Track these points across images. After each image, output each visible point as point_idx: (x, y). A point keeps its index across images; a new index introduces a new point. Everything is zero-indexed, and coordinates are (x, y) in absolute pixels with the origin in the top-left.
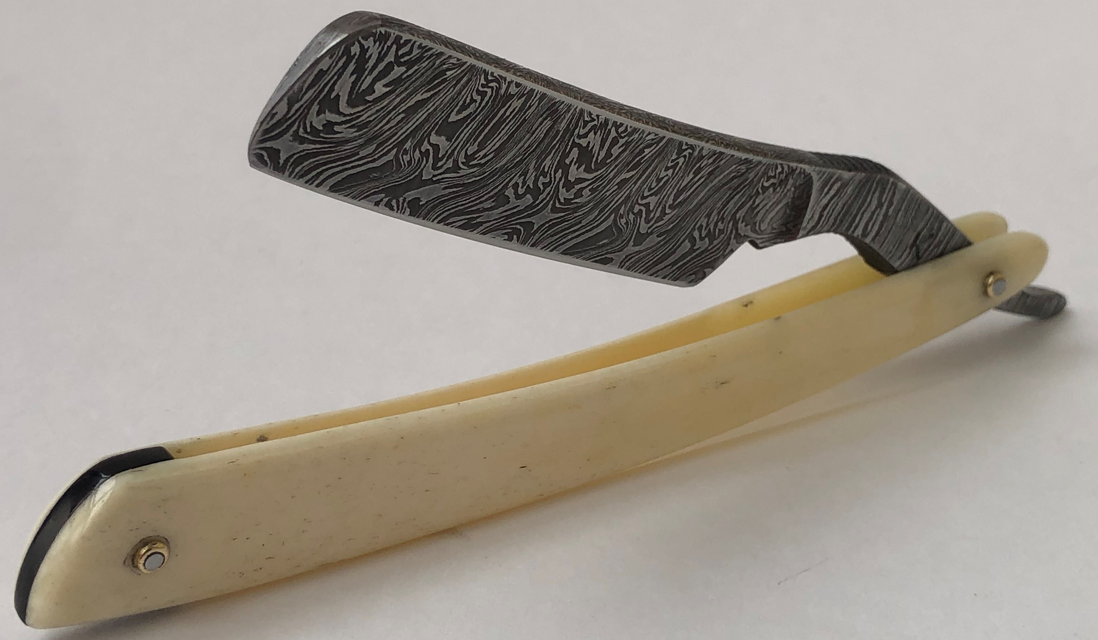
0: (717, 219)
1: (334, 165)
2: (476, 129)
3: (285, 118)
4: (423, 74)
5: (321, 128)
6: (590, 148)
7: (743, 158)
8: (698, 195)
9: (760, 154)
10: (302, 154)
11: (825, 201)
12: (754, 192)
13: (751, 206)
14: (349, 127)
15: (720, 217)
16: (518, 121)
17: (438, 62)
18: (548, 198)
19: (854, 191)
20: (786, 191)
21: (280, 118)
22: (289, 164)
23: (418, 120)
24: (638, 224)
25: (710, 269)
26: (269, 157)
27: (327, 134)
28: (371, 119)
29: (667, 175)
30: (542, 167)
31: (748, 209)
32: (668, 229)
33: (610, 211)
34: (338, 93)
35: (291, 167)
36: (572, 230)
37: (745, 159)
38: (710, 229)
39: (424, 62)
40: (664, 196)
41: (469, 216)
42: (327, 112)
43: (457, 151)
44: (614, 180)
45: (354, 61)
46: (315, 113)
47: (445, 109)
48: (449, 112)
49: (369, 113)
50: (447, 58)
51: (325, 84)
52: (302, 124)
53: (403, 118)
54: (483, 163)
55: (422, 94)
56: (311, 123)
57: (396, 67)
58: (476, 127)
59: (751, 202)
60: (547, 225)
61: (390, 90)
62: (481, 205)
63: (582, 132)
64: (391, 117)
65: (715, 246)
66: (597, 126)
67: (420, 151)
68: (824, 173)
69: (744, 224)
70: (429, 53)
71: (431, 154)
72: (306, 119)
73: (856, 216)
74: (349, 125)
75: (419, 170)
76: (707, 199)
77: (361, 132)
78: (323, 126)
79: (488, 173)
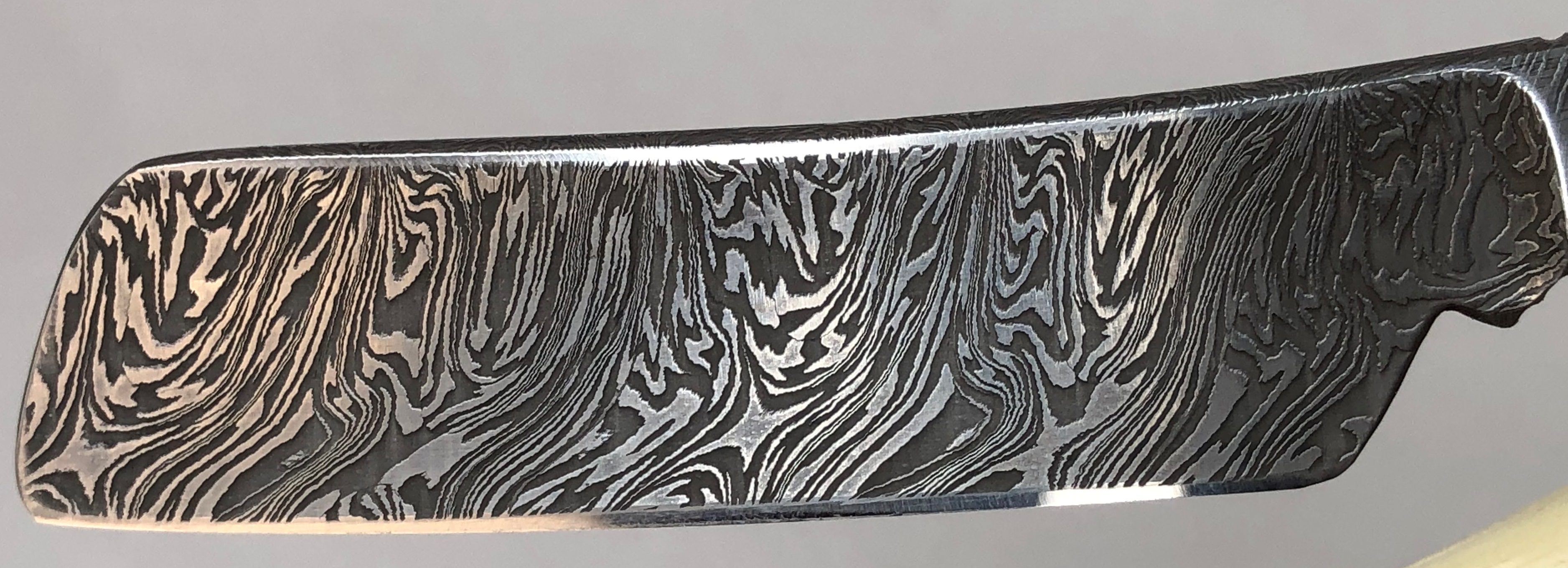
1: (197, 465)
2: (459, 296)
3: (53, 410)
4: (270, 227)
5: (133, 404)
6: (768, 239)
8: (1167, 248)
10: (121, 465)
14: (186, 383)
16: (547, 242)
17: (286, 192)
18: (738, 383)
21: (43, 412)
22: (107, 492)
23: (319, 319)
24: (1036, 370)
26: (62, 491)
27: (149, 412)
28: (222, 350)
29: (1034, 229)
30: (675, 319)
32: (1138, 355)
33: (929, 362)
34: (127, 327)
35: (115, 498)
36: (850, 434)
39: (257, 202)
40: (1067, 280)
41: (562, 479)
42: (126, 368)
43: (446, 350)
44: (889, 287)
45: (120, 254)
46: (106, 379)
47: (364, 276)
48: (377, 280)
49: (211, 342)
50: (300, 176)
51: (92, 318)
52: (91, 410)
53: (286, 329)
54: (522, 356)
55: (296, 265)
56: (107, 399)
57: (208, 235)
58: (457, 288)
60: (776, 443)
61: (224, 283)
62: (576, 449)
63: (722, 211)
64: (261, 333)
65: (1328, 357)
66: (750, 183)
67: (367, 381)
70: (256, 181)
71: (394, 377)
72: (94, 398)
74: (184, 378)
75: (386, 418)
77: (217, 384)
78: (134, 397)
79: (549, 375)
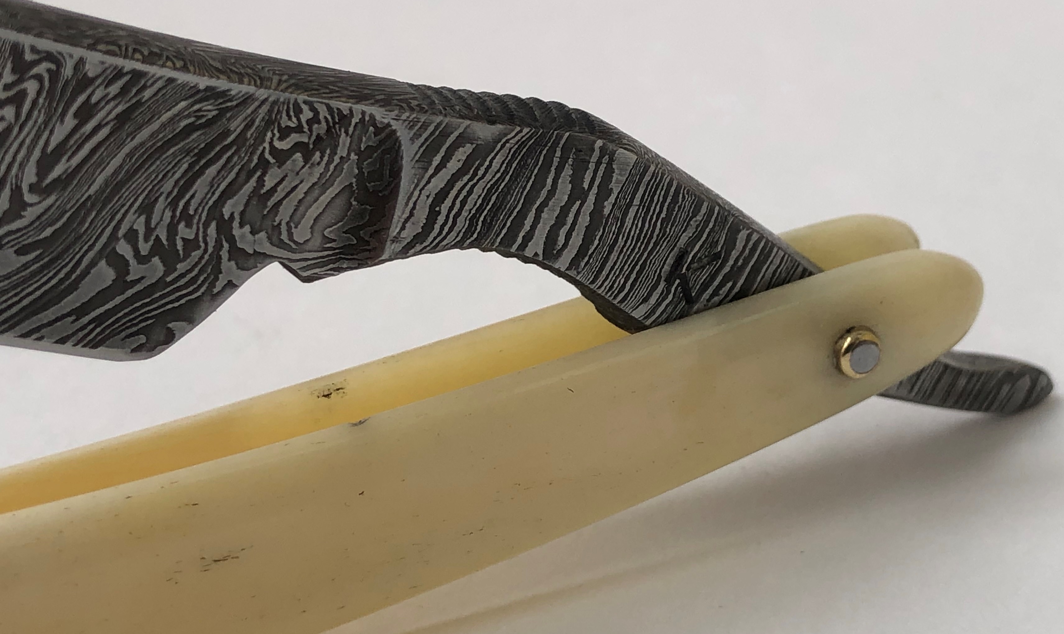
0: (173, 217)
7: (202, 87)
8: (101, 164)
9: (246, 80)
11: (438, 183)
12: (255, 160)
13: (256, 190)
15: (178, 214)
19: (510, 164)
20: (337, 160)
25: (184, 324)
31: (250, 198)
32: (42, 236)
37: (208, 89)
38: (158, 238)
40: (11, 165)
59: (253, 182)
65: (182, 276)
68: (425, 126)
69: (247, 228)
73: (522, 215)
76: (130, 175)
